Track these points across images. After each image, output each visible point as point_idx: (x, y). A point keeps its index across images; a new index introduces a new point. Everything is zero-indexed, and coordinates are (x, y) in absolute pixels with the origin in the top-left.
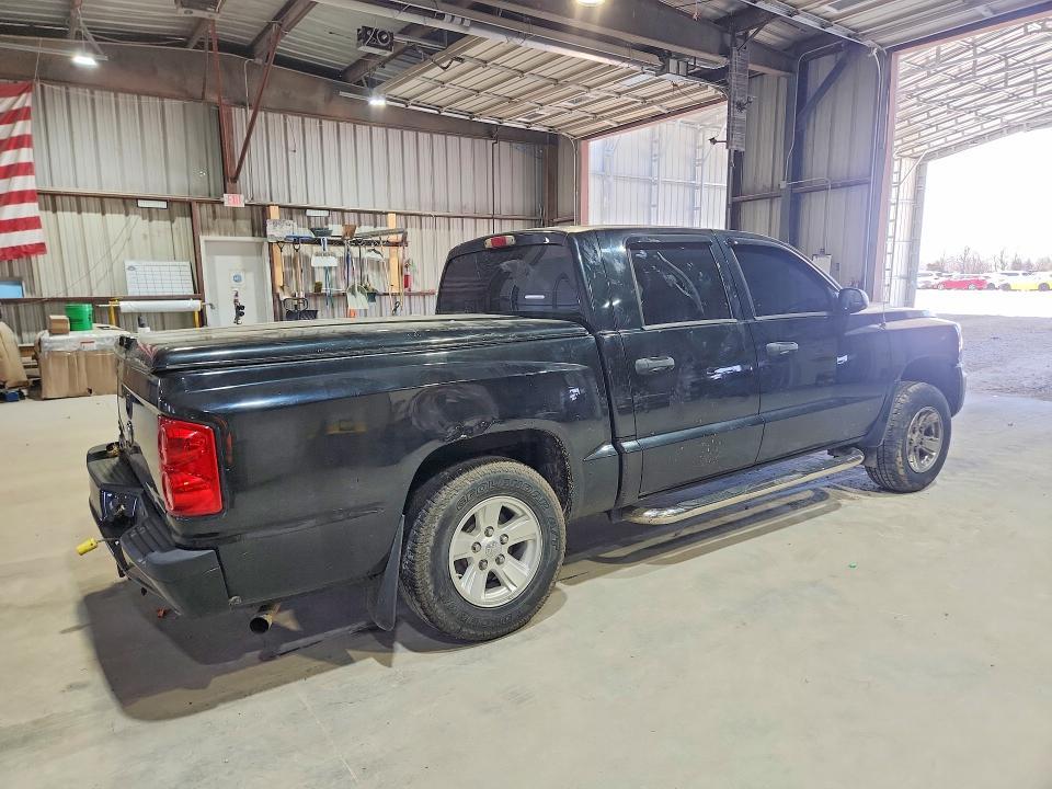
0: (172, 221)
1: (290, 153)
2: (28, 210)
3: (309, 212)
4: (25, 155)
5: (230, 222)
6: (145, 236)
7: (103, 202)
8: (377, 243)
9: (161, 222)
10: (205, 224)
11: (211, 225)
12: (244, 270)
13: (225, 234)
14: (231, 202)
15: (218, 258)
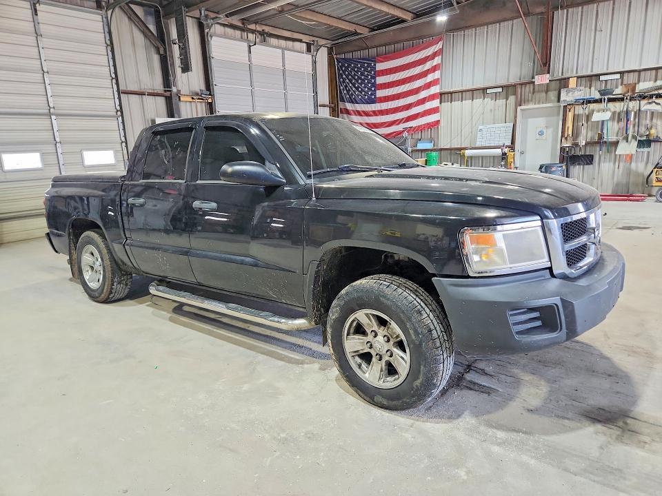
0: (507, 99)
1: (597, 32)
2: (435, 103)
3: (602, 78)
4: (437, 75)
5: (544, 94)
6: (491, 110)
7: (474, 93)
8: (651, 97)
9: (501, 100)
10: (527, 98)
11: (530, 98)
12: (547, 127)
13: (539, 103)
14: (540, 81)
15: (530, 120)
